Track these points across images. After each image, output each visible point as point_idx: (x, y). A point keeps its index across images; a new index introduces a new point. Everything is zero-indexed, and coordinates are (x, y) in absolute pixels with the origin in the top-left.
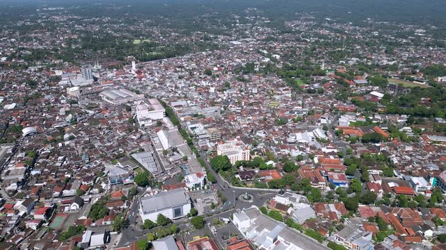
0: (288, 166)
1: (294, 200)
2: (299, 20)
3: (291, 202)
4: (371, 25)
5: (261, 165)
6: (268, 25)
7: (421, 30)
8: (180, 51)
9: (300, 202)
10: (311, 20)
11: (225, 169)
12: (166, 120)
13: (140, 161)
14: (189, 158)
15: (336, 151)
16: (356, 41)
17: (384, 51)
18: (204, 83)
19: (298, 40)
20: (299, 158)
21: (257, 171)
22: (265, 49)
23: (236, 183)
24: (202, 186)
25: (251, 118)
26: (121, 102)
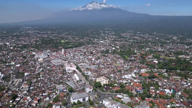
0: (122, 86)
1: (124, 96)
2: (127, 33)
3: (123, 97)
4: (155, 35)
5: (112, 85)
6: (114, 35)
7: (175, 37)
8: (80, 45)
9: (126, 97)
10: (131, 33)
11: (99, 87)
12: (77, 70)
13: (69, 84)
14: (86, 83)
15: (139, 81)
16: (149, 41)
17: (160, 45)
18: (90, 57)
19: (126, 41)
20: (126, 83)
21: (111, 88)
22: (113, 44)
23: (104, 91)
24: (91, 92)
25: (108, 70)
26: (59, 64)
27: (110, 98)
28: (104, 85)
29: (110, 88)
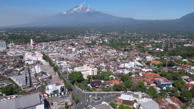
3: (135, 98)
9: (143, 97)
11: (79, 81)
12: (43, 61)
14: (53, 77)
15: (151, 70)
21: (103, 82)
23: (88, 89)
25: (96, 59)
26: (18, 55)
27: (104, 103)
28: (89, 77)
29: (101, 83)
